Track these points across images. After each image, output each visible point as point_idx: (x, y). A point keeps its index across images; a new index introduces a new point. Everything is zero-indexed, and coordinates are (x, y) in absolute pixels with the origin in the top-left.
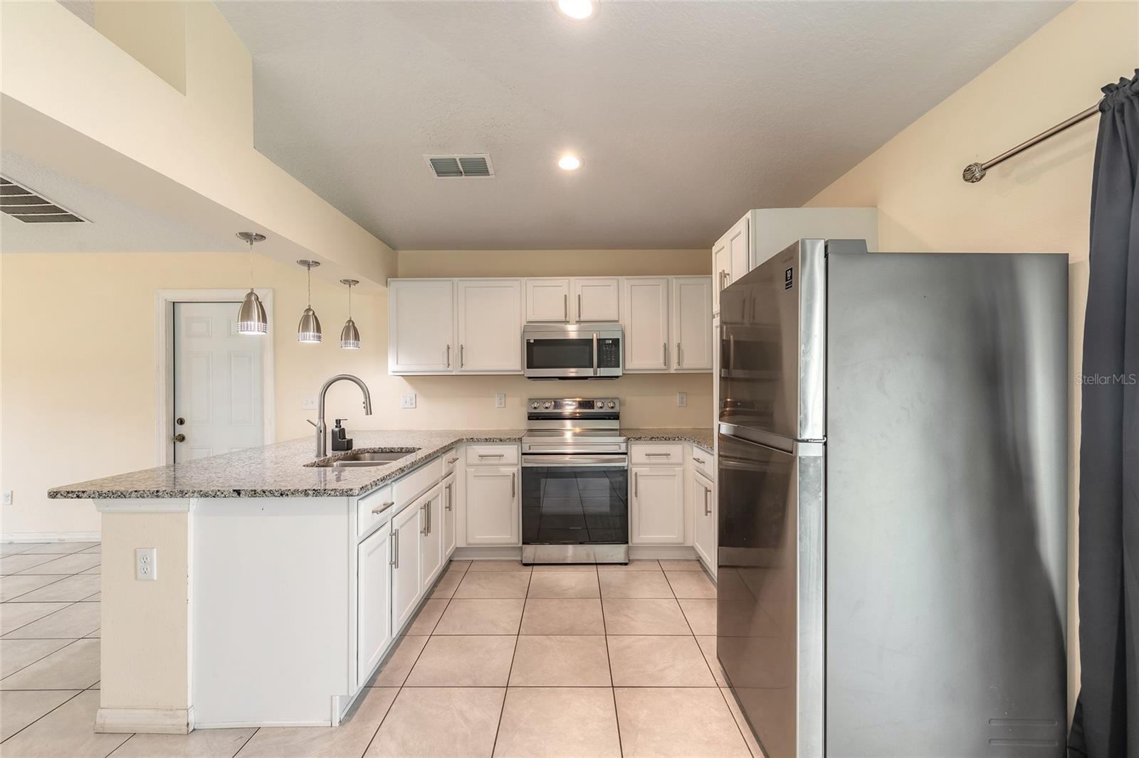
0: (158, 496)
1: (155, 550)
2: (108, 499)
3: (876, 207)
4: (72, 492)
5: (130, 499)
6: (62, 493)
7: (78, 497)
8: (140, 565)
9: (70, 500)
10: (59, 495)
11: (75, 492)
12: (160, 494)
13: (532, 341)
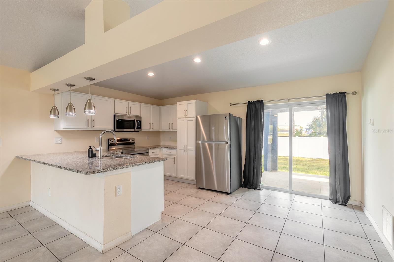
0: (126, 167)
1: (122, 185)
2: (112, 171)
3: (208, 102)
4: (100, 170)
5: (119, 170)
6: (96, 171)
7: (102, 172)
8: (117, 191)
9: (99, 173)
10: (95, 172)
11: (101, 170)
12: (127, 166)
13: (118, 120)
